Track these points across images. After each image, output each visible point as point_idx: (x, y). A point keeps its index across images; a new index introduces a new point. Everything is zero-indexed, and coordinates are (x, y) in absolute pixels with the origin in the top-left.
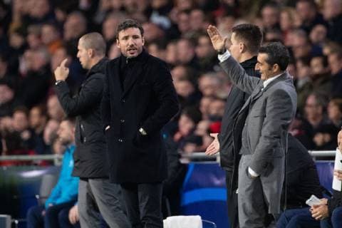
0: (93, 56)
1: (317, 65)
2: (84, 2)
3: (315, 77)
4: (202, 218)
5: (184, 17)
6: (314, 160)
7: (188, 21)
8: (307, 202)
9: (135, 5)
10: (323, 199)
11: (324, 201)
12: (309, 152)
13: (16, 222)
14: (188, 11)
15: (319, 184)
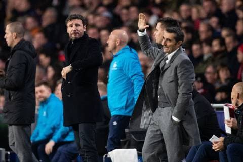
0: (16, 38)
1: (216, 45)
2: (55, 1)
3: (216, 54)
4: (137, 151)
5: (124, 11)
6: (215, 110)
7: (127, 14)
8: (210, 140)
9: (91, 3)
10: (221, 137)
11: (222, 139)
12: (212, 105)
13: (9, 153)
14: (127, 7)
15: (219, 127)
